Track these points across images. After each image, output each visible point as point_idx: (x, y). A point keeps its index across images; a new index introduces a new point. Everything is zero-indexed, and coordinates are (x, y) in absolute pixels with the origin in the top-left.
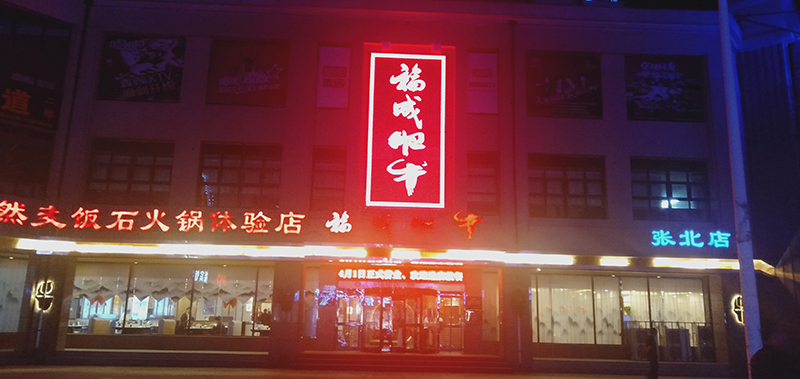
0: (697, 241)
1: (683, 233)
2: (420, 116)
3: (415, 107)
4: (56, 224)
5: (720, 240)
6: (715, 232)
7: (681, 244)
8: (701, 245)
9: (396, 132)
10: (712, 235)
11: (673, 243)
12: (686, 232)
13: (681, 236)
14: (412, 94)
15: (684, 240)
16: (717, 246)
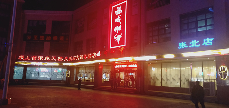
0: (197, 44)
1: (192, 42)
2: (121, 21)
3: (120, 18)
4: (67, 60)
5: (208, 42)
6: (206, 39)
7: (190, 46)
8: (199, 45)
9: (116, 27)
10: (205, 40)
11: (187, 46)
12: (193, 41)
13: (190, 43)
14: (119, 15)
15: (191, 44)
16: (206, 45)
